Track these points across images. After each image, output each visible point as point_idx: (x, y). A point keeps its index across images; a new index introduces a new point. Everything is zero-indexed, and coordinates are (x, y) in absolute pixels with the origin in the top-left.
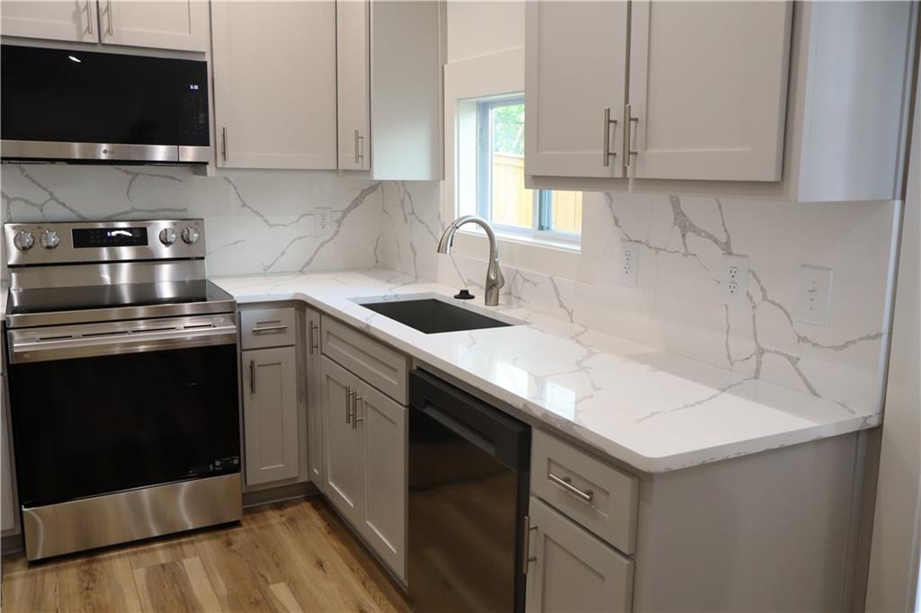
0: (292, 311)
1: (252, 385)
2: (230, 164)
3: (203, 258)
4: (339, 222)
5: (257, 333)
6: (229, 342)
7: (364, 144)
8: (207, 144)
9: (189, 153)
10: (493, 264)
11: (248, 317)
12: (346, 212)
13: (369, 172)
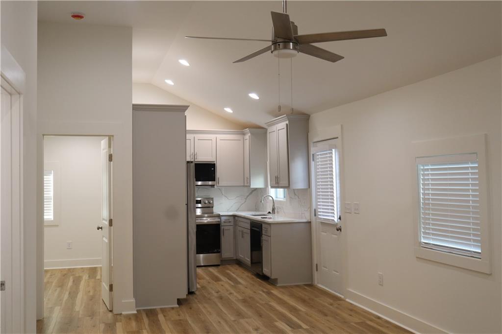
0: (232, 218)
1: (223, 235)
2: (220, 185)
3: (213, 207)
4: (246, 199)
5: (225, 222)
6: (218, 223)
7: (249, 180)
8: (215, 181)
9: (210, 183)
10: (274, 205)
11: (222, 218)
12: (248, 196)
13: (250, 186)
